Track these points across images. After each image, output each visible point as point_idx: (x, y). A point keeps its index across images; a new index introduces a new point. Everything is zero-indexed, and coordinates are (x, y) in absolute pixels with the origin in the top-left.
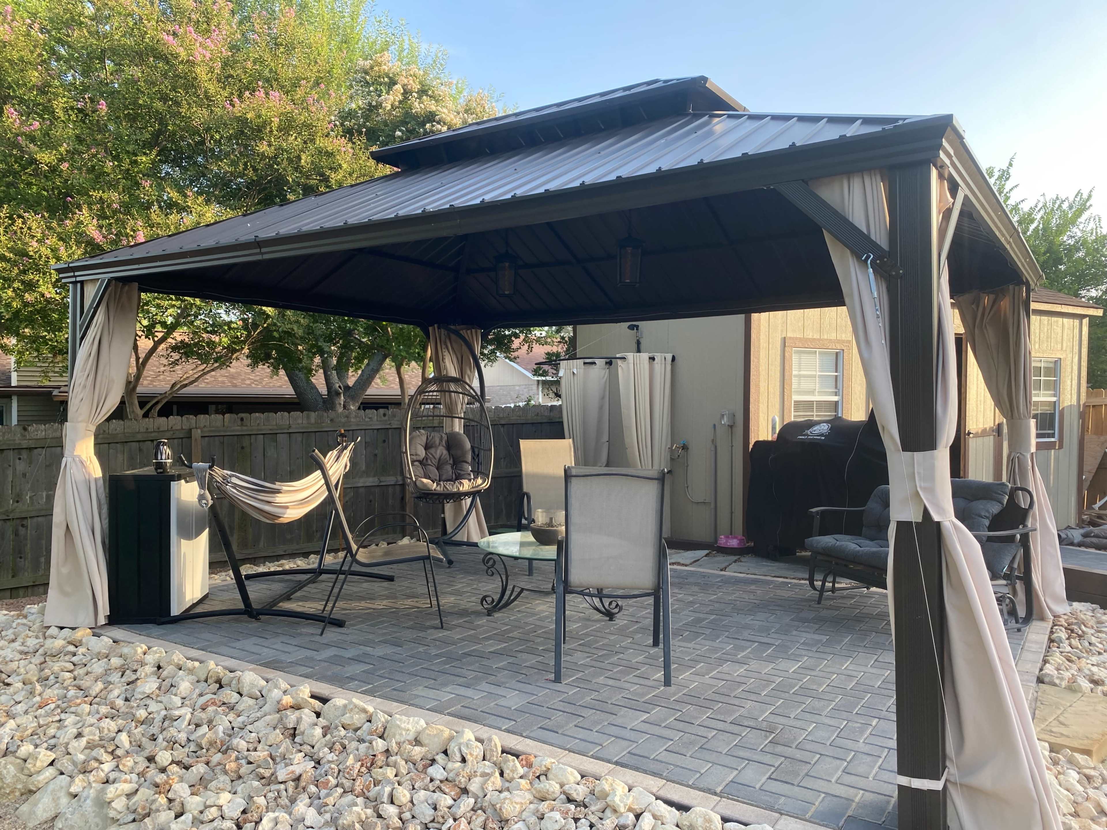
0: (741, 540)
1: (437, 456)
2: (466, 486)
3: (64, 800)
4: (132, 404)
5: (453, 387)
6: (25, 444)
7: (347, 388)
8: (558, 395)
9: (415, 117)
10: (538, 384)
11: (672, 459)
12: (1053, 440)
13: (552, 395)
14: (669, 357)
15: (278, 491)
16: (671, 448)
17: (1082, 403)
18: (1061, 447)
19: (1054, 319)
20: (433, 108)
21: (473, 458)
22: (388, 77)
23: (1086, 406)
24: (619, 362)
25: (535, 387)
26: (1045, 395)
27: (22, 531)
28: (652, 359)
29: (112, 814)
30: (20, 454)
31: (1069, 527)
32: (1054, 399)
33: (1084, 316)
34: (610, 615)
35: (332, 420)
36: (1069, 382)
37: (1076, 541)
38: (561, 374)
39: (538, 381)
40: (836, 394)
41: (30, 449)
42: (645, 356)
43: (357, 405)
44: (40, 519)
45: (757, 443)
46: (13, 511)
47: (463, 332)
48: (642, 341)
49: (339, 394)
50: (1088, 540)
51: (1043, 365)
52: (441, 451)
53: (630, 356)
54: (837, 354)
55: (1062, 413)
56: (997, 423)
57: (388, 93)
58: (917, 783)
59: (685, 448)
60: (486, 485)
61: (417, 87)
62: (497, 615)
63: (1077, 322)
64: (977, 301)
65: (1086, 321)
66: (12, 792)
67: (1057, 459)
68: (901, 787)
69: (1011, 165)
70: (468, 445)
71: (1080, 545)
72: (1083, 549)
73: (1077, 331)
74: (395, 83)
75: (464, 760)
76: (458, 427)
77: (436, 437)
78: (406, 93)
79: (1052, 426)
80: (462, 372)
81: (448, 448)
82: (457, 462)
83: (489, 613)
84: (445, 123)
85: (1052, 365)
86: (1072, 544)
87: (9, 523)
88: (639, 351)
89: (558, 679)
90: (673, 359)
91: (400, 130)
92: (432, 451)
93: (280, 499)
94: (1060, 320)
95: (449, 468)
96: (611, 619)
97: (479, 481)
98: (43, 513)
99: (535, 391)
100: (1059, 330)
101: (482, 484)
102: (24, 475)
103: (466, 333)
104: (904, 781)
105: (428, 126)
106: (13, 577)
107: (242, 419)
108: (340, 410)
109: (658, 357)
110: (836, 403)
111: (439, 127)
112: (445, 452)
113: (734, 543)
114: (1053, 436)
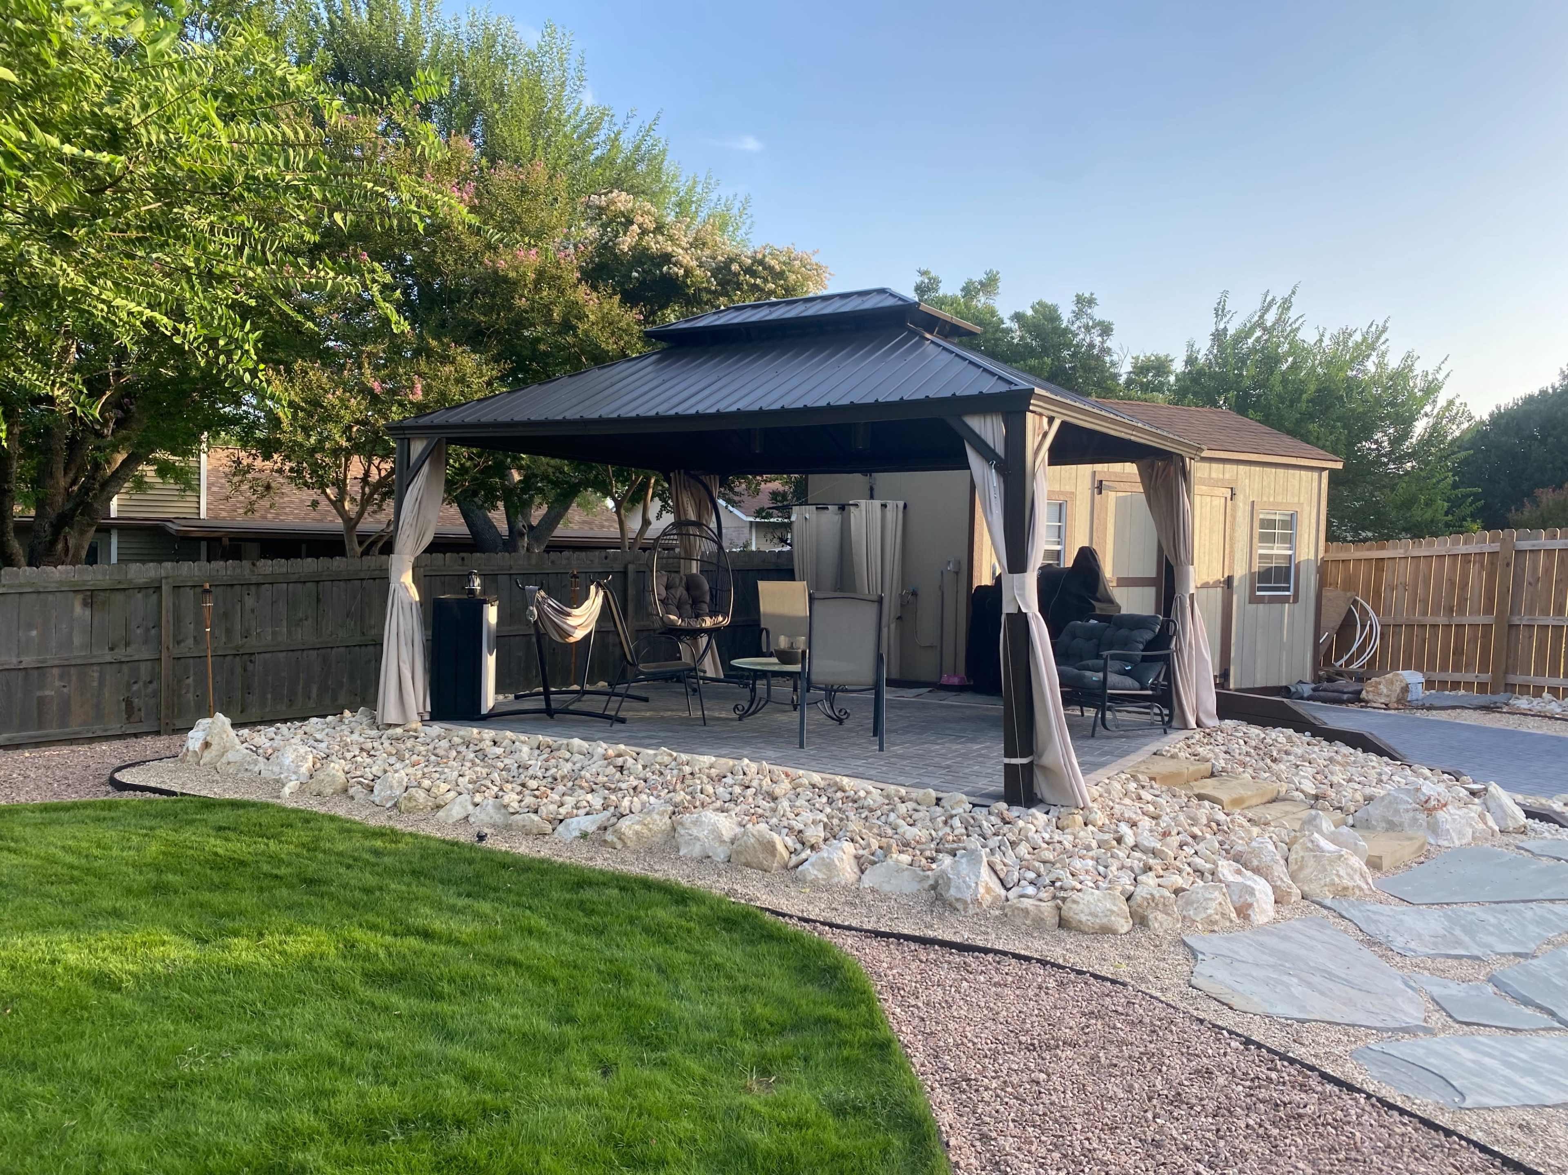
0: (962, 678)
1: (678, 596)
2: (708, 623)
3: (471, 808)
4: (351, 541)
5: (692, 530)
6: (254, 579)
7: (531, 527)
8: (783, 541)
9: (652, 258)
10: (751, 527)
11: (902, 606)
12: (1287, 593)
13: (776, 541)
14: (901, 504)
15: (569, 615)
16: (901, 595)
17: (1320, 556)
18: (1296, 599)
19: (1291, 471)
20: (670, 249)
21: (711, 599)
22: (624, 216)
23: (1324, 562)
24: (852, 508)
25: (747, 530)
26: (1278, 548)
27: (250, 667)
28: (884, 506)
29: (512, 810)
30: (249, 589)
31: (1301, 682)
32: (1290, 552)
33: (1324, 469)
34: (841, 721)
35: (553, 562)
36: (1306, 536)
37: (1306, 695)
38: (793, 518)
39: (751, 522)
40: (1059, 543)
41: (258, 585)
42: (877, 503)
43: (543, 547)
44: (268, 656)
45: (980, 588)
46: (243, 646)
47: (703, 478)
48: (875, 487)
49: (523, 534)
50: (1316, 694)
51: (1277, 518)
52: (681, 592)
53: (863, 503)
54: (1060, 505)
55: (1297, 566)
56: (1226, 576)
57: (625, 234)
58: (1014, 761)
59: (914, 594)
60: (726, 622)
61: (652, 226)
62: (746, 721)
63: (1316, 475)
64: (1152, 466)
65: (1325, 474)
66: (425, 808)
67: (1291, 615)
68: (1006, 765)
69: (1294, 293)
70: (707, 587)
71: (1309, 699)
72: (1311, 702)
73: (1315, 484)
74: (631, 223)
75: (744, 774)
76: (695, 568)
77: (676, 578)
78: (644, 232)
79: (1288, 580)
80: (699, 516)
81: (688, 589)
82: (696, 602)
83: (740, 719)
84: (682, 266)
85: (1288, 518)
86: (1302, 698)
87: (238, 658)
88: (872, 497)
89: (801, 746)
90: (905, 506)
91: (637, 271)
92: (673, 591)
93: (571, 621)
94: (1297, 472)
95: (688, 607)
96: (841, 724)
97: (720, 619)
98: (270, 649)
99: (748, 535)
100: (1296, 483)
101: (723, 621)
102: (253, 611)
103: (706, 479)
104: (1007, 761)
105: (665, 268)
106: (242, 712)
107: (463, 559)
108: (523, 551)
109: (891, 504)
110: (1059, 552)
111: (676, 269)
112: (685, 592)
113: (955, 681)
114: (1288, 589)
